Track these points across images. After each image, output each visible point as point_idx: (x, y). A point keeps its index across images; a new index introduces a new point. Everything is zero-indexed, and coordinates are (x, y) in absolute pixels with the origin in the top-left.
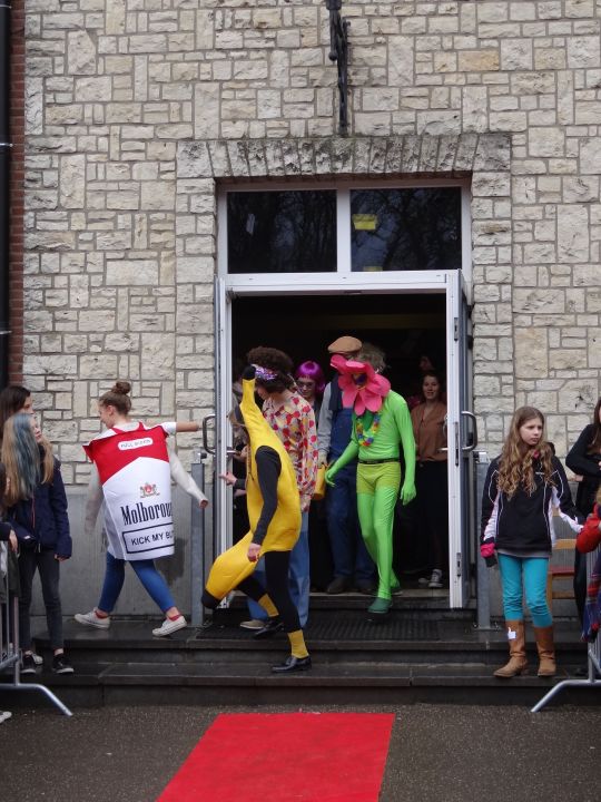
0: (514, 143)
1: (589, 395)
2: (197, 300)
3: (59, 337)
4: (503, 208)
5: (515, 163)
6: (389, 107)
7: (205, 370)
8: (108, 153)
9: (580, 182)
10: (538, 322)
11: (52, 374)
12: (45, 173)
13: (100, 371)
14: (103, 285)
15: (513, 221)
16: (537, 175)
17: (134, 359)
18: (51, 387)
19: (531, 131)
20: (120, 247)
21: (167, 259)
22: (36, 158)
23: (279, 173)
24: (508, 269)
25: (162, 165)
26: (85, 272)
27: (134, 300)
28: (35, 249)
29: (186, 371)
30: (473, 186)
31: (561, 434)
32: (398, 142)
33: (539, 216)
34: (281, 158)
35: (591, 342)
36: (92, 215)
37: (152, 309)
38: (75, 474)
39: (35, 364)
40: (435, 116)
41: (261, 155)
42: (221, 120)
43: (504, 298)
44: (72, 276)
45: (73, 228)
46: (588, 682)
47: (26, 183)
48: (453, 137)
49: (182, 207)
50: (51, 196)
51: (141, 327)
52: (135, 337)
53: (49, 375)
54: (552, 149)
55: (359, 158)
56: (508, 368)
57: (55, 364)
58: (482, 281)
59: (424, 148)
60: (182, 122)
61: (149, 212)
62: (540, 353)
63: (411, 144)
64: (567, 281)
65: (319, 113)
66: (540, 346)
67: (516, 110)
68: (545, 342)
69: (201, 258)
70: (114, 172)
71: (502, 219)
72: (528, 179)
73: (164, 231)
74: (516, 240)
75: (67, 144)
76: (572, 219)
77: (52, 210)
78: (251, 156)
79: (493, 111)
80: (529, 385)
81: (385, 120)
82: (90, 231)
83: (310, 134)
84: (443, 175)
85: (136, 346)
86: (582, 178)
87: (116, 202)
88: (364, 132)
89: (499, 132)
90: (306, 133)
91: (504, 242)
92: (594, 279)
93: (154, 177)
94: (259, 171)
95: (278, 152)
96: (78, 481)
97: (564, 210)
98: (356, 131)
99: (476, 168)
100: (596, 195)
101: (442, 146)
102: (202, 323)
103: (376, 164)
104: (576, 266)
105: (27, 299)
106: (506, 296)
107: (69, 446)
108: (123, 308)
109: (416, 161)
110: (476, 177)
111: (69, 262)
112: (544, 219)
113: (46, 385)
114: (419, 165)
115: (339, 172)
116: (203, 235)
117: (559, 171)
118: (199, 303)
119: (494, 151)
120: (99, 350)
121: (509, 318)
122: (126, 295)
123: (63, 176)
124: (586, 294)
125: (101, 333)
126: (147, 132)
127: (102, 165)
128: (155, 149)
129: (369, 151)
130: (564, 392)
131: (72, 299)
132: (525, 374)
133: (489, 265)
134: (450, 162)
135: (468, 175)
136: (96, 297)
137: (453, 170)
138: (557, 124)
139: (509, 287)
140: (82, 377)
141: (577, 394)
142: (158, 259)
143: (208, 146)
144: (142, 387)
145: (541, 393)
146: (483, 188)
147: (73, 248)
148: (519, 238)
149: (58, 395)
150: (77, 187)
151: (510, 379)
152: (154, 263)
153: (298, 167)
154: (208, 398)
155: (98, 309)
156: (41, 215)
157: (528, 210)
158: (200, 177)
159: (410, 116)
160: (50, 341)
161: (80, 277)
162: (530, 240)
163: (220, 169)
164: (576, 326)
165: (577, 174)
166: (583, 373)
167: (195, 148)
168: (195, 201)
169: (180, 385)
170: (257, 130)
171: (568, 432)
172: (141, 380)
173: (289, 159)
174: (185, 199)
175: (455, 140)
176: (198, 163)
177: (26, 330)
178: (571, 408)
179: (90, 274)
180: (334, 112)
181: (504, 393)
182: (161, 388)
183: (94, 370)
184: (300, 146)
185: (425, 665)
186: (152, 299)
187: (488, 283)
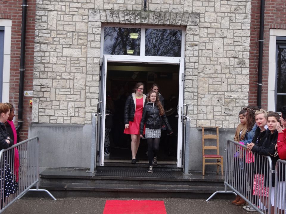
0: (201, 17)
1: (221, 100)
2: (94, 63)
3: (46, 73)
4: (196, 38)
5: (201, 23)
6: (160, 2)
7: (96, 86)
8: (65, 12)
9: (221, 31)
10: (206, 76)
11: (43, 86)
12: (43, 17)
13: (60, 85)
14: (62, 56)
15: (199, 42)
16: (207, 28)
17: (72, 81)
18: (43, 90)
19: (206, 13)
20: (68, 44)
21: (84, 48)
22: (40, 12)
23: (123, 22)
24: (197, 58)
25: (83, 17)
26: (56, 52)
27: (72, 62)
28: (38, 43)
29: (90, 86)
30: (187, 30)
31: (212, 112)
32: (163, 14)
33: (208, 41)
34: (124, 17)
35: (222, 83)
36: (59, 32)
37: (78, 65)
38: (50, 120)
39: (37, 82)
40: (175, 6)
41: (117, 16)
42: (104, 3)
43: (195, 67)
44: (51, 53)
45: (52, 36)
46: (224, 192)
47: (36, 20)
48: (181, 14)
49: (90, 31)
50: (45, 25)
51: (75, 71)
52: (72, 74)
53: (42, 86)
54: (213, 20)
55: (150, 19)
56: (196, 90)
57: (44, 82)
58: (189, 61)
59: (172, 17)
60: (91, 3)
61: (78, 32)
62: (206, 86)
63: (167, 15)
64: (216, 63)
65: (137, 3)
66: (206, 83)
67: (202, 6)
68: (208, 82)
69: (96, 49)
70: (67, 18)
71: (196, 41)
72: (204, 29)
73: (83, 39)
74: (200, 48)
75: (51, 7)
76: (218, 43)
77: (45, 30)
78: (114, 15)
79: (194, 6)
80: (202, 96)
81: (159, 6)
82: (58, 38)
83: (134, 9)
84: (177, 26)
85: (72, 77)
86: (222, 30)
87: (67, 28)
88: (152, 10)
89: (196, 13)
90: (133, 9)
91: (197, 49)
92: (224, 62)
93: (81, 20)
94: (117, 21)
95: (123, 15)
96: (51, 122)
97: (215, 40)
98: (149, 9)
99: (188, 24)
100: (226, 36)
101: (177, 16)
102: (96, 71)
103: (155, 21)
104: (219, 58)
105: (35, 60)
106: (196, 67)
107: (48, 110)
108: (68, 64)
109: (169, 21)
110: (188, 27)
111: (50, 48)
112: (209, 42)
113: (41, 89)
114: (169, 22)
115: (143, 23)
116: (97, 41)
117: (215, 27)
118: (95, 64)
119: (194, 19)
120: (60, 78)
121: (197, 74)
122: (70, 60)
123: (49, 18)
124: (222, 67)
125: (61, 72)
126: (79, 5)
127: (63, 15)
128: (81, 11)
129: (154, 16)
130: (213, 99)
131: (51, 61)
132: (201, 92)
133: (191, 56)
134: (180, 22)
135: (185, 26)
136: (59, 60)
137: (181, 25)
138: (214, 12)
139: (197, 64)
140: (53, 87)
141: (217, 99)
142: (81, 48)
143: (99, 11)
144: (74, 91)
145: (206, 99)
146: (190, 31)
147: (52, 43)
148: (201, 48)
149: (45, 93)
150: (54, 22)
151: (196, 94)
152: (80, 50)
153: (130, 20)
154: (97, 96)
155: (60, 64)
156: (41, 31)
157: (204, 39)
158: (97, 22)
159: (167, 6)
160: (43, 74)
161: (54, 53)
162: (204, 49)
163: (104, 19)
164: (218, 77)
165: (220, 28)
166: (220, 93)
167: (95, 12)
168: (94, 29)
169: (87, 91)
170: (116, 7)
171: (214, 112)
172: (74, 89)
173: (127, 18)
174: (91, 29)
175: (182, 15)
176: (96, 17)
177: (34, 70)
178: (215, 104)
179: (57, 52)
180: (142, 3)
181: (194, 98)
182: (80, 92)
183: (58, 85)
184: (131, 13)
185: (170, 185)
186: (79, 62)
187: (191, 62)
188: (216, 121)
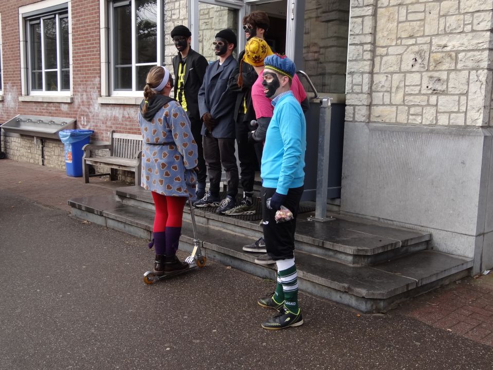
1: (422, 57)
10: (393, 3)
31: (401, 88)
35: (427, 14)
39: (169, 50)
56: (369, 39)
62: (392, 26)
66: (393, 21)
68: (396, 17)
80: (383, 51)
105: (166, 16)
130: (406, 56)
131: (181, 14)
132: (381, 42)
141: (413, 56)
145: (391, 56)
151: (370, 47)
161: (183, 2)
164: (418, 2)
166: (420, 40)
178: (409, 68)
181: (364, 58)
188: (409, 107)
